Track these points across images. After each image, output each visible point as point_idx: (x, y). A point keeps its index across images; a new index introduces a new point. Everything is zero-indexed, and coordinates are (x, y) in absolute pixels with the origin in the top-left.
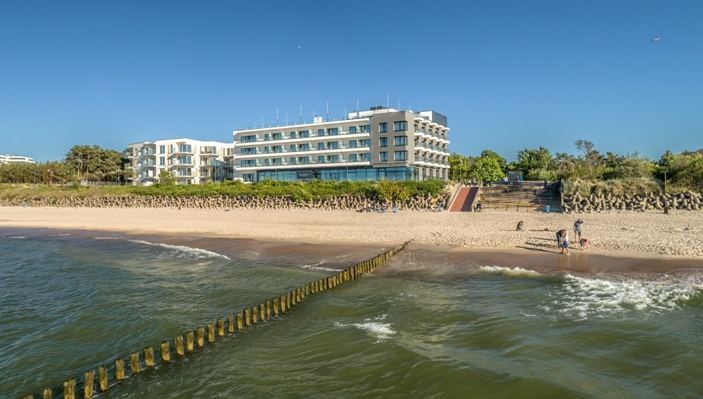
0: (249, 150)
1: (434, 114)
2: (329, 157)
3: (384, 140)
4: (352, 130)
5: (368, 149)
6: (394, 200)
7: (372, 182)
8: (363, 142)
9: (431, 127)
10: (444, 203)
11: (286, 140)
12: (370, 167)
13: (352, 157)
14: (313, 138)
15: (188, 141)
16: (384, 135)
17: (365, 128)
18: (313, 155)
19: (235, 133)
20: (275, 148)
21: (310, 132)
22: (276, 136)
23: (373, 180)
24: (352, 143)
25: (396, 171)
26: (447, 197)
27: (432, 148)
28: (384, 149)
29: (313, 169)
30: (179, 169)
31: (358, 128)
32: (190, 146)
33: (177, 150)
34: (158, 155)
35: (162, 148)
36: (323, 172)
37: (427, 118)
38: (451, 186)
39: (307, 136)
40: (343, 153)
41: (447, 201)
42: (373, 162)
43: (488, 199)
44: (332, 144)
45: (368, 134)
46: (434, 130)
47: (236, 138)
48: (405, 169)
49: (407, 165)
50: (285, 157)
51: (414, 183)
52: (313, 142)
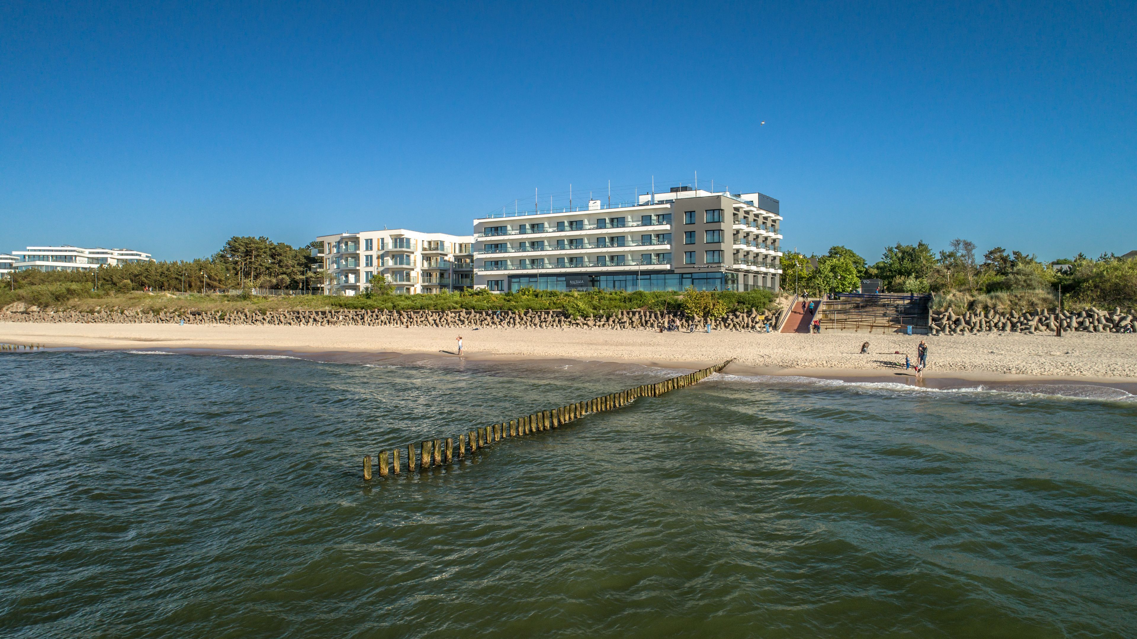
0: (497, 247)
1: (761, 197)
2: (612, 258)
3: (690, 234)
4: (646, 220)
5: (668, 247)
6: (705, 316)
7: (675, 293)
8: (662, 237)
9: (757, 216)
10: (774, 321)
11: (550, 233)
12: (670, 272)
13: (646, 258)
14: (589, 230)
15: (406, 233)
16: (690, 228)
17: (663, 217)
18: (589, 255)
19: (476, 222)
20: (535, 244)
21: (586, 222)
22: (536, 227)
23: (675, 289)
24: (646, 239)
25: (707, 278)
26: (778, 313)
27: (757, 246)
28: (690, 248)
29: (590, 274)
30: (395, 272)
31: (654, 218)
32: (408, 240)
33: (390, 246)
34: (362, 252)
35: (369, 243)
36: (603, 278)
37: (750, 203)
38: (783, 299)
39: (581, 229)
40: (632, 253)
41: (777, 319)
42: (675, 265)
43: (832, 317)
44: (618, 240)
45: (668, 227)
46: (760, 221)
47: (477, 230)
48: (719, 275)
49: (723, 270)
50: (550, 257)
51: (734, 295)
52: (589, 236)
